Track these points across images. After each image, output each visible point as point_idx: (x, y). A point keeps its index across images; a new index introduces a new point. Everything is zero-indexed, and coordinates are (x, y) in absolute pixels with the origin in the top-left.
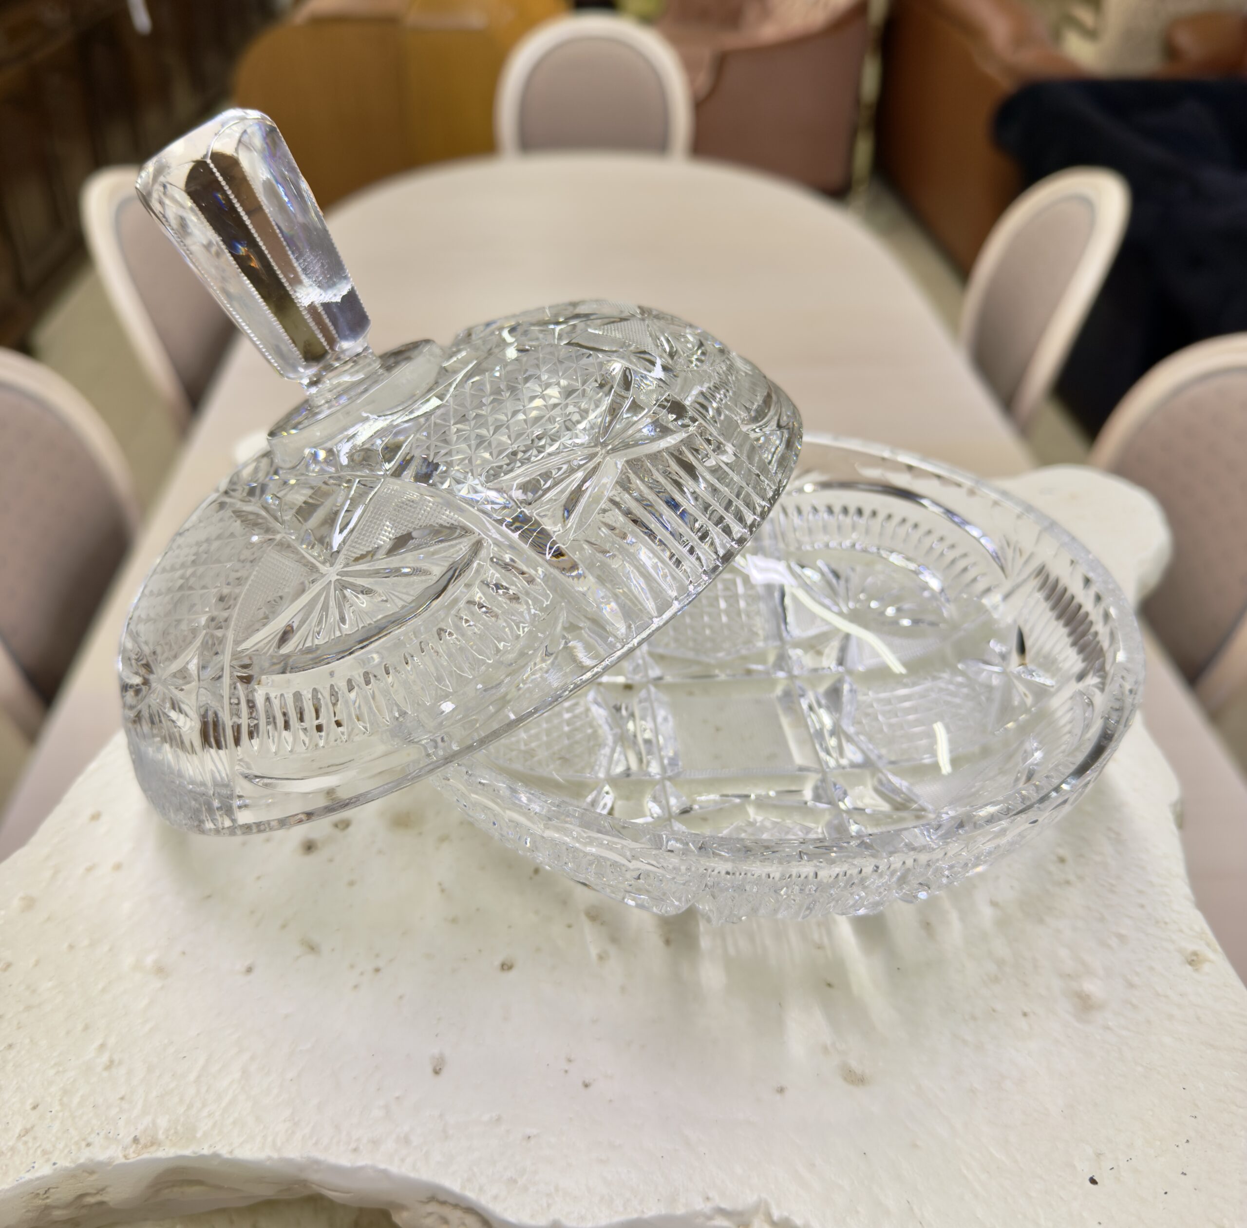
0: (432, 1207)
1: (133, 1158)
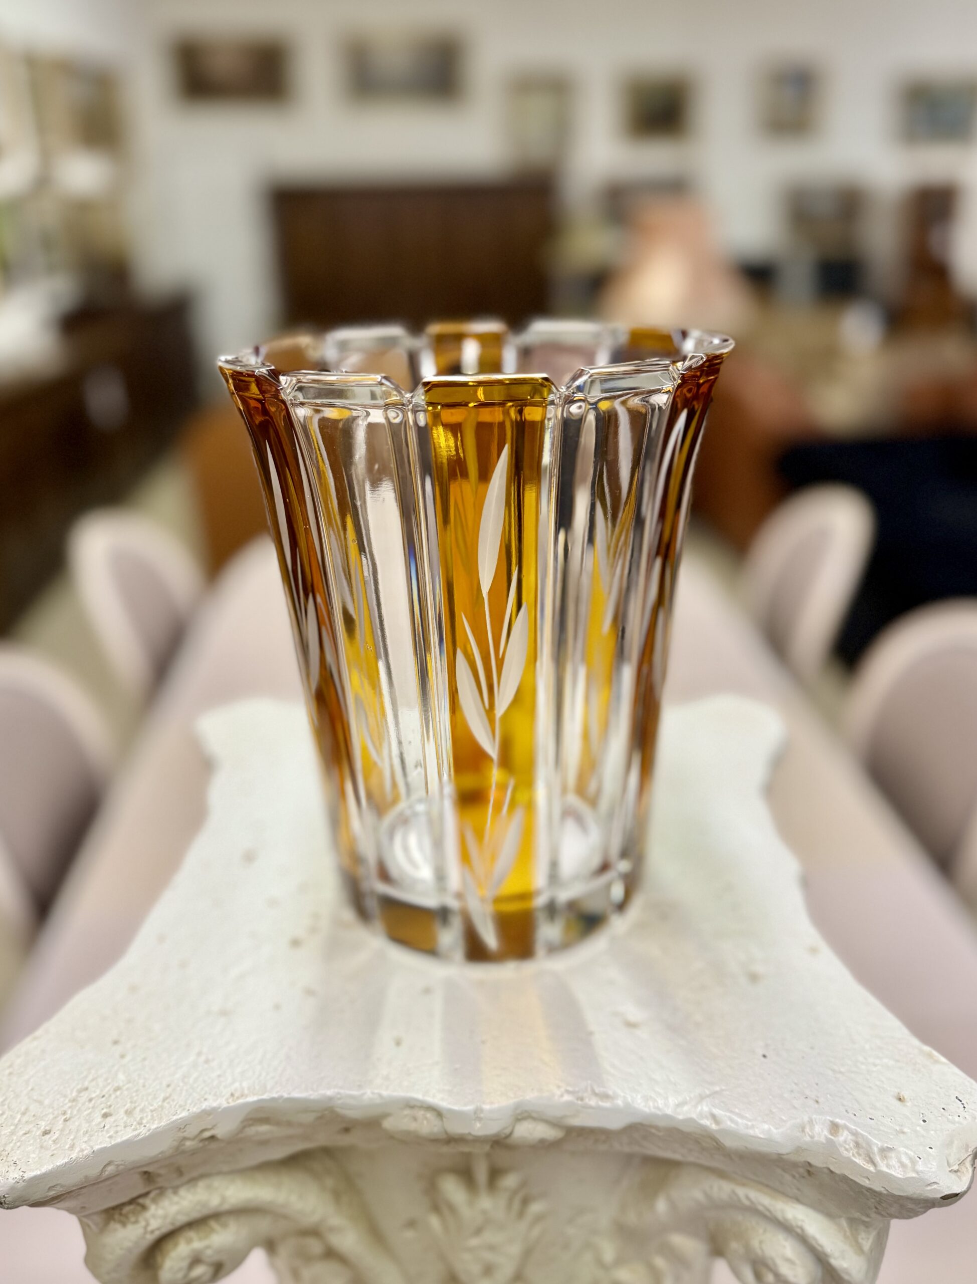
0: (407, 1112)
1: (232, 1104)
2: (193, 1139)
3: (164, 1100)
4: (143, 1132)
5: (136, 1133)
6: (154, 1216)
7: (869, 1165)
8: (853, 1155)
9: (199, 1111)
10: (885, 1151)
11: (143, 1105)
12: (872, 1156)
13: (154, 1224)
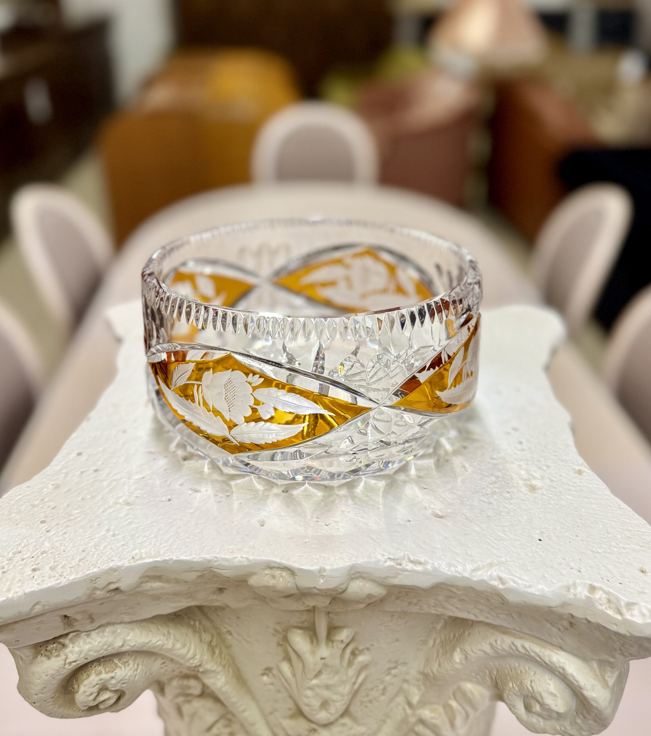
0: (268, 571)
1: (133, 564)
2: (102, 590)
3: (80, 561)
4: (64, 581)
5: (58, 581)
6: (71, 652)
7: (617, 615)
8: (606, 608)
9: (107, 568)
10: (630, 605)
11: (63, 563)
12: (620, 608)
13: (72, 658)
